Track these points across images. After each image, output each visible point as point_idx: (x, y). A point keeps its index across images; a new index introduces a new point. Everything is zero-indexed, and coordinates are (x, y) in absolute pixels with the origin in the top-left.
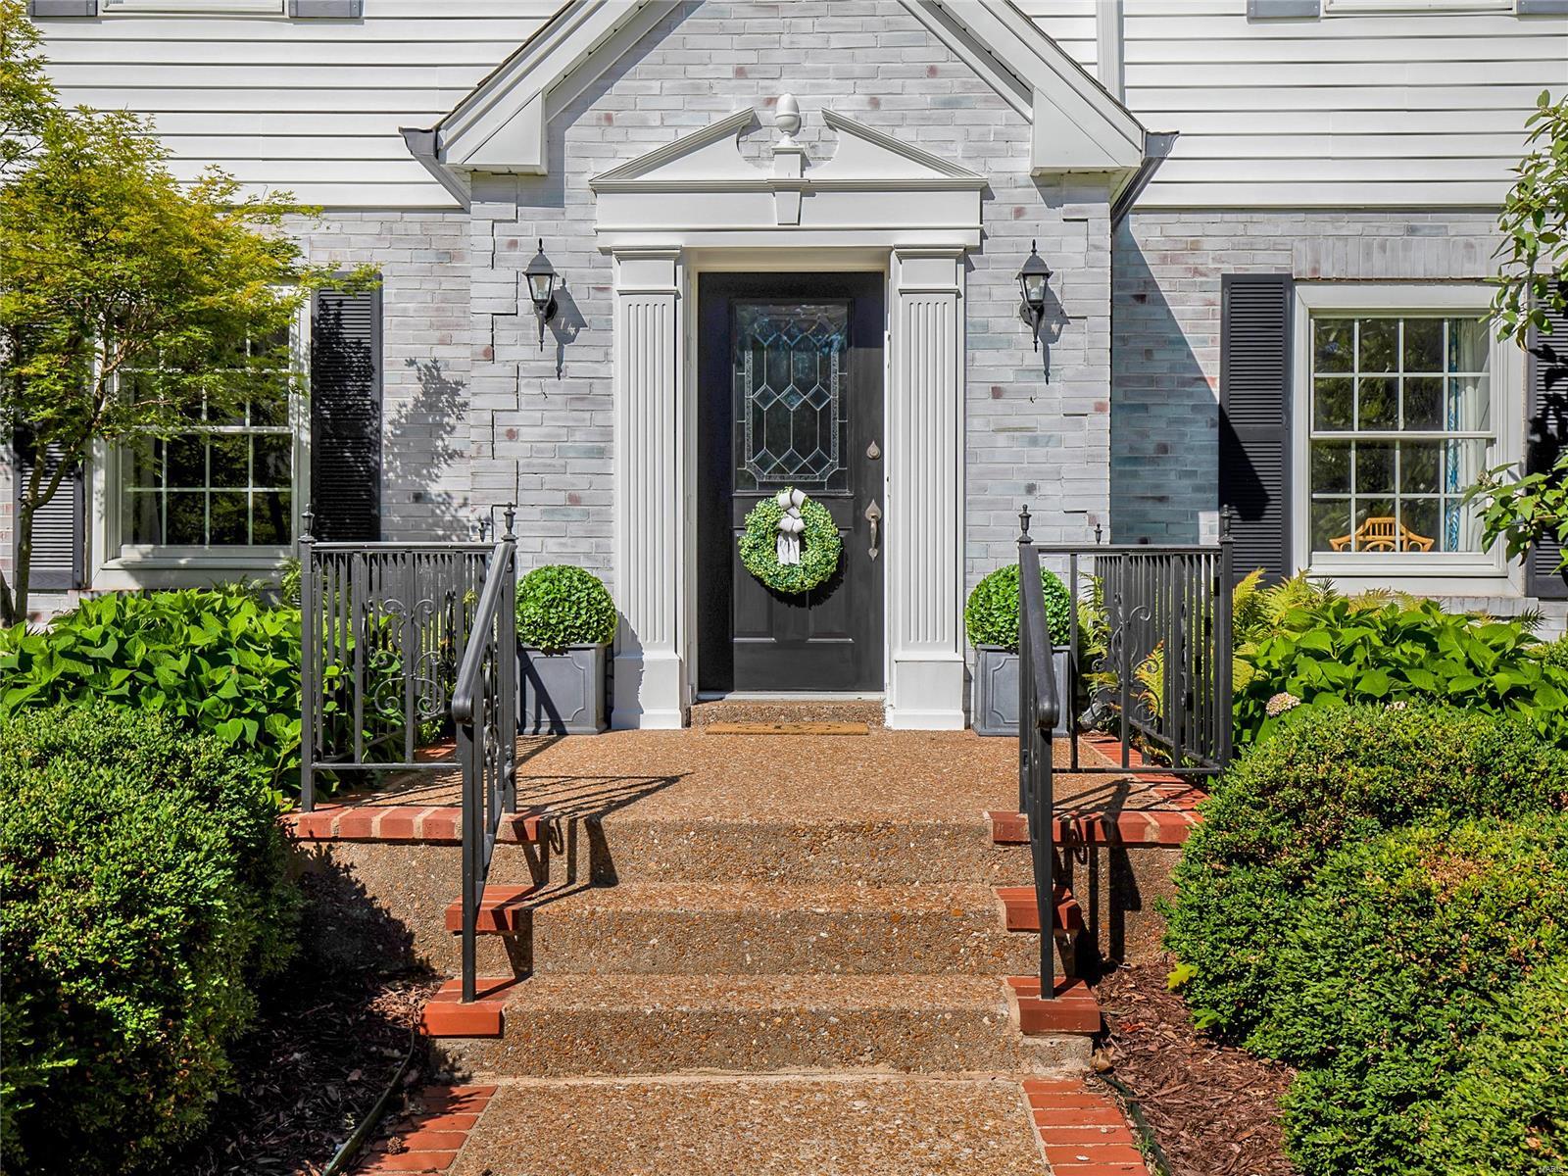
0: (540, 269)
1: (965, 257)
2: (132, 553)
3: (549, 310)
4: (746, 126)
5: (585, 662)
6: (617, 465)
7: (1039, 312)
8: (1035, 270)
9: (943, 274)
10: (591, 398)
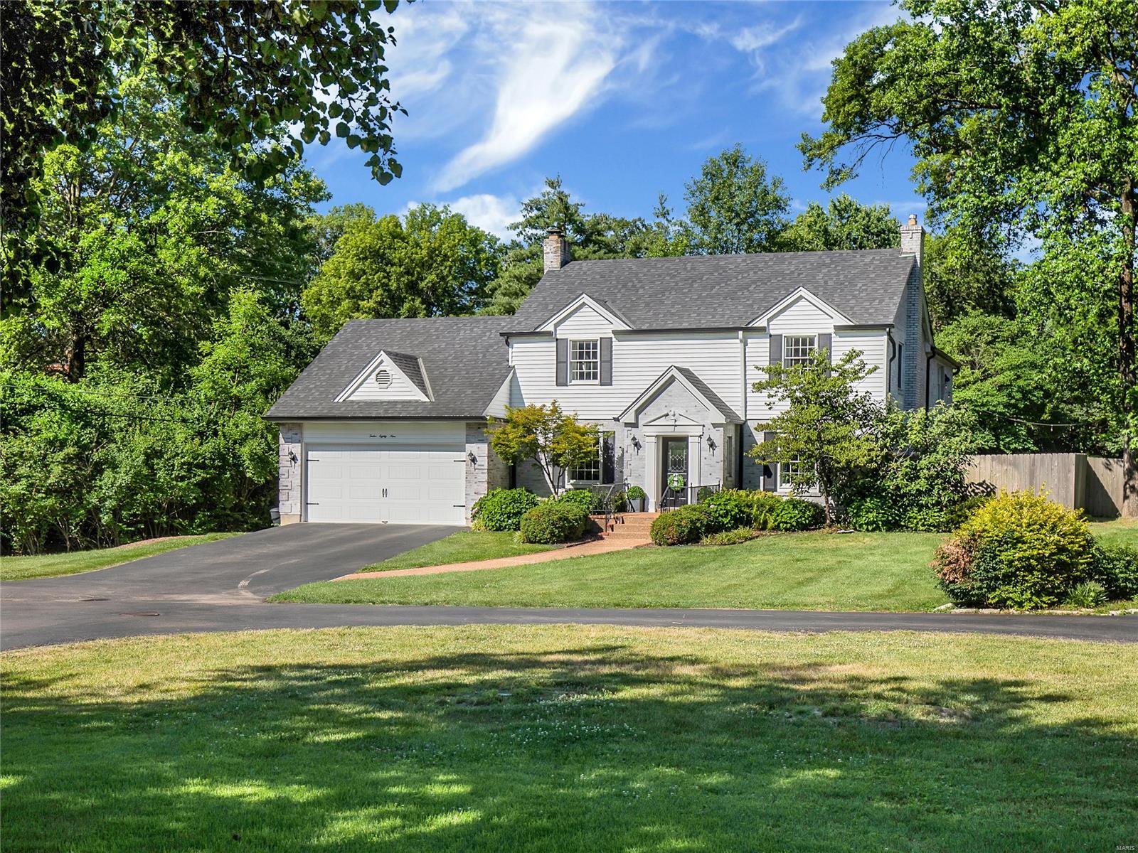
0: (634, 439)
1: (700, 437)
2: (572, 481)
3: (636, 445)
4: (667, 415)
5: (638, 501)
6: (646, 470)
7: (712, 445)
8: (709, 439)
9: (697, 439)
10: (642, 459)
